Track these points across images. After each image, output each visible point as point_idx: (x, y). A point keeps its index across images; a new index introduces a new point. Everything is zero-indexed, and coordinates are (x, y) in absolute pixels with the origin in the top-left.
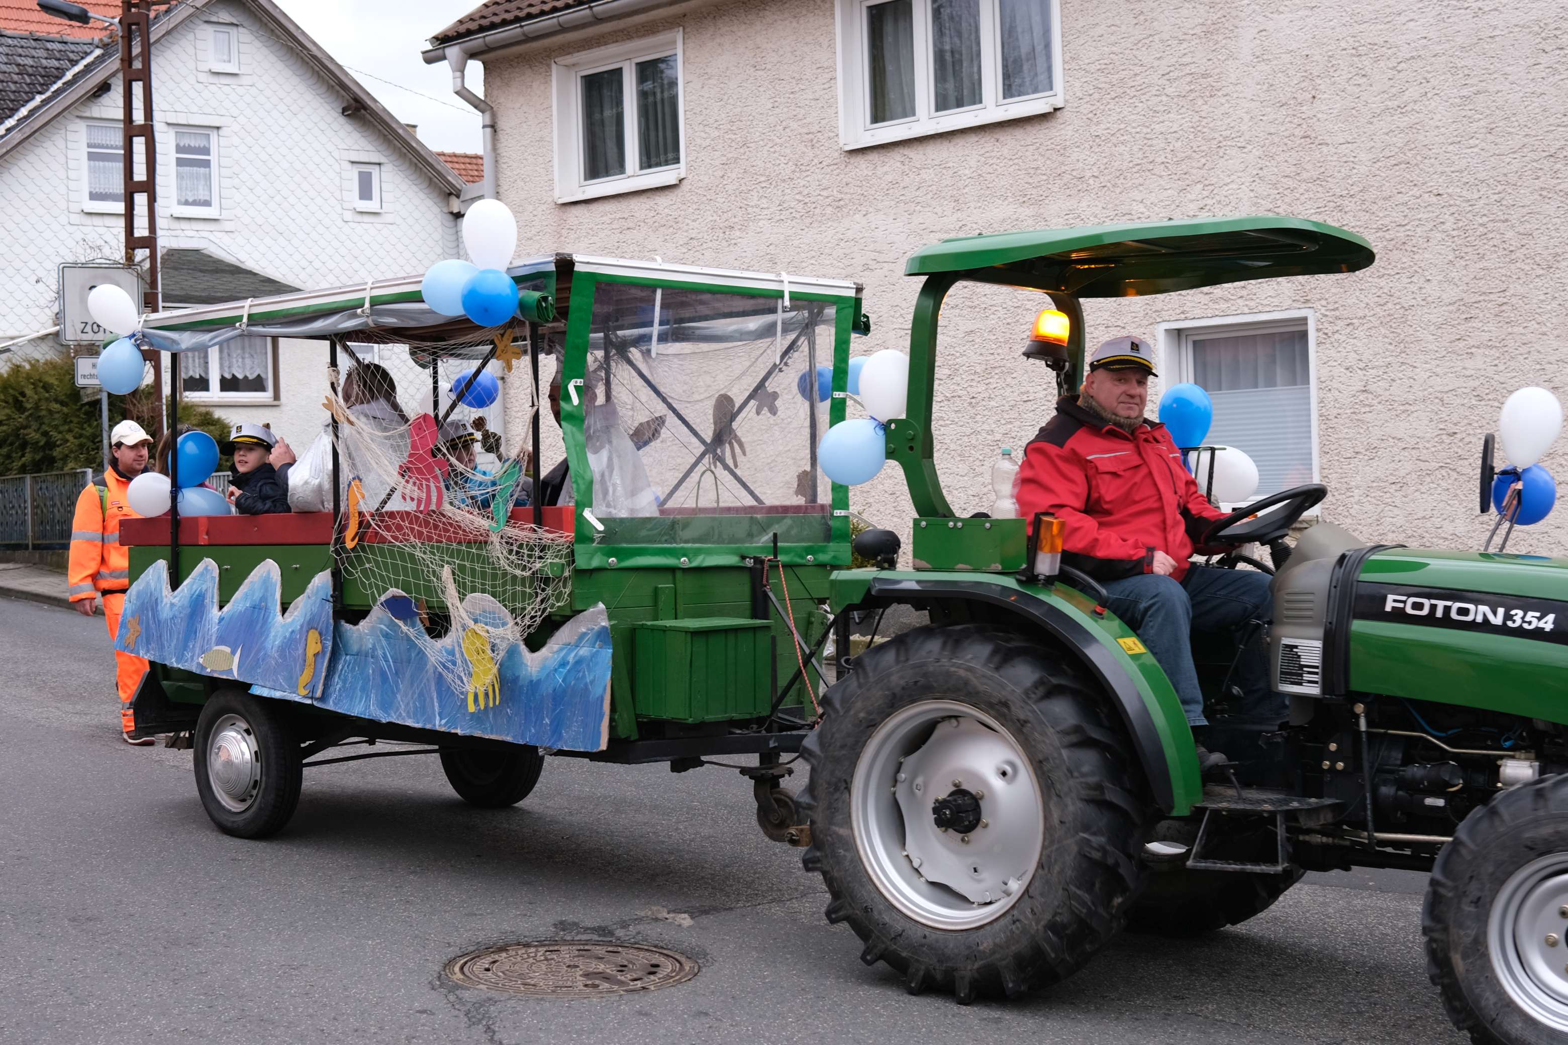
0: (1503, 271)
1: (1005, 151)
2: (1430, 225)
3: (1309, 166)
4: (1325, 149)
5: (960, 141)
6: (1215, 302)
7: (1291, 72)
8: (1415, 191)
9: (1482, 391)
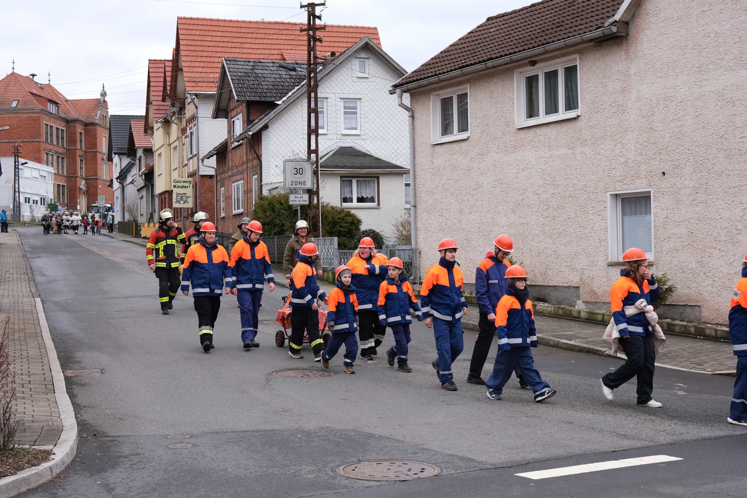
0: (707, 177)
1: (564, 130)
2: (686, 160)
3: (651, 138)
4: (656, 132)
5: (551, 126)
6: (624, 185)
7: (647, 105)
8: (682, 148)
9: (700, 218)
